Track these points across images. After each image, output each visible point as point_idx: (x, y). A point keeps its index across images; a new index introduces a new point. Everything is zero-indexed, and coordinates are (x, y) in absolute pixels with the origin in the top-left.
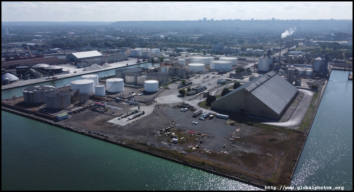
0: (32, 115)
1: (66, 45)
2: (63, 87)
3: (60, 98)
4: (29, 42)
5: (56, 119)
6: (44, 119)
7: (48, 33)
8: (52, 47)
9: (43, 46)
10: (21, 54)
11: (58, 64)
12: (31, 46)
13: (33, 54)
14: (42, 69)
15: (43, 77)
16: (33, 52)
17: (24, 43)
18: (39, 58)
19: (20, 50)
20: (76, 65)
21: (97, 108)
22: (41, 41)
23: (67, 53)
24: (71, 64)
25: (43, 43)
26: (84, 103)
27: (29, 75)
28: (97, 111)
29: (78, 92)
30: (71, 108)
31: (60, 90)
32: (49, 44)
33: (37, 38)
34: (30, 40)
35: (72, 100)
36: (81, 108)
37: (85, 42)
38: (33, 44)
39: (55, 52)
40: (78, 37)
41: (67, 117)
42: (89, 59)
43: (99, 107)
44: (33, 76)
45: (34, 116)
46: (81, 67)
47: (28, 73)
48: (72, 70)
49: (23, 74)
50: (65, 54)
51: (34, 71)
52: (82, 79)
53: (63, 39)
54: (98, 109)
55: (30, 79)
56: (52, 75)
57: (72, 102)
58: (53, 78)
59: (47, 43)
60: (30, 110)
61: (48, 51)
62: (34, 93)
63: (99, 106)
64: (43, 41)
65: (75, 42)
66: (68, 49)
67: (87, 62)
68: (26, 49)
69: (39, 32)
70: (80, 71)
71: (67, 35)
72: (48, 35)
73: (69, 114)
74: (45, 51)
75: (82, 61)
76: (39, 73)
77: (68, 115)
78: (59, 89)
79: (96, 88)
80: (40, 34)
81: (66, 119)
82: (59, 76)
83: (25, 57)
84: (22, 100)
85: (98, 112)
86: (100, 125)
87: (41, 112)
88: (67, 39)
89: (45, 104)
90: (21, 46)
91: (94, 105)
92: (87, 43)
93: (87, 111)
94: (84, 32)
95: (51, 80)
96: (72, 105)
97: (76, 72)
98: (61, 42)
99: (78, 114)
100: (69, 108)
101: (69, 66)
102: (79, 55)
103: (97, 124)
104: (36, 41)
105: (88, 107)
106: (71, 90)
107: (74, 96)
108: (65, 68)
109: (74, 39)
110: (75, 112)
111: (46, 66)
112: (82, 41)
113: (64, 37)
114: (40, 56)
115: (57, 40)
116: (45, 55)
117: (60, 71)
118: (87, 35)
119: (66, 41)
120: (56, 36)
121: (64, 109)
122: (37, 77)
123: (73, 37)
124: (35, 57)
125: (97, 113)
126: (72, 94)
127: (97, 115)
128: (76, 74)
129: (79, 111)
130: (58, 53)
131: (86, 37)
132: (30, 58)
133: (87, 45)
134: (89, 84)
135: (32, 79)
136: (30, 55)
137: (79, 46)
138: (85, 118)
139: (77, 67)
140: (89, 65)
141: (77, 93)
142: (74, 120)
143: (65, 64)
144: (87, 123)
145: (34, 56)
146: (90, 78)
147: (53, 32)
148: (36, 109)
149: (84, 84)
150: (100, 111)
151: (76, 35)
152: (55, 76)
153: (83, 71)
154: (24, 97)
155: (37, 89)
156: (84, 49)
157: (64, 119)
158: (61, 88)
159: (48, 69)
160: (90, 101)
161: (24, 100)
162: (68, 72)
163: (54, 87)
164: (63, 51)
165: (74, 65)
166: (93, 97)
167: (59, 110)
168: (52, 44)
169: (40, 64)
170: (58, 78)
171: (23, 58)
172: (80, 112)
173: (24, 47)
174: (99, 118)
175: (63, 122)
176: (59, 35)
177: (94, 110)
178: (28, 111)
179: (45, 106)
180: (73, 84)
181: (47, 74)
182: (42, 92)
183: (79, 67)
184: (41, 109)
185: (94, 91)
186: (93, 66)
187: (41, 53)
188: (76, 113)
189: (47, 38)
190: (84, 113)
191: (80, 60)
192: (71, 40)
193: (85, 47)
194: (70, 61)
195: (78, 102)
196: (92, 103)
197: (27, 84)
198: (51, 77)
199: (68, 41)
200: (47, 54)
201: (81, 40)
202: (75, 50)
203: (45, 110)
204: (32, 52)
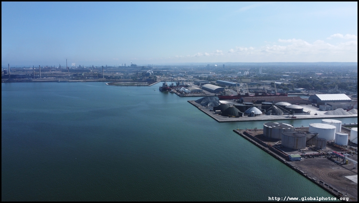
0: (267, 149)
1: (311, 86)
2: (300, 128)
3: (296, 138)
4: (277, 80)
5: (288, 158)
6: (277, 156)
7: (295, 73)
8: (297, 87)
9: (288, 85)
10: (268, 91)
11: (299, 104)
12: (277, 85)
13: (278, 92)
14: (284, 107)
15: (283, 114)
16: (279, 90)
17: (273, 82)
18: (283, 96)
19: (268, 88)
20: (318, 107)
21: (335, 157)
22: (287, 80)
23: (311, 94)
24: (313, 106)
25: (288, 82)
26: (321, 149)
27: (271, 111)
28: (333, 161)
29: (316, 135)
30: (305, 151)
31: (297, 130)
32: (295, 83)
33: (285, 77)
34: (277, 79)
35: (308, 142)
36: (316, 153)
37: (332, 84)
38: (280, 83)
39: (299, 92)
40: (325, 78)
41: (299, 159)
42: (334, 102)
43: (338, 158)
44: (275, 113)
45: (269, 150)
46: (324, 109)
47: (270, 109)
48: (312, 111)
49: (266, 110)
50: (308, 94)
51: (276, 108)
52: (323, 122)
53: (309, 80)
54: (335, 159)
55: (271, 115)
56: (292, 114)
57: (307, 145)
58: (293, 117)
59: (293, 83)
60: (267, 143)
61: (292, 90)
62: (273, 128)
63: (338, 156)
64: (289, 81)
65: (322, 83)
66: (313, 90)
67: (331, 106)
68: (273, 87)
69: (287, 72)
70: (321, 114)
71: (314, 76)
72: (295, 75)
73: (302, 156)
74: (290, 90)
75: (326, 104)
76: (281, 110)
77: (300, 158)
78: (296, 128)
79: (337, 135)
80: (288, 74)
81: (298, 160)
82: (298, 116)
83: (271, 94)
84: (262, 132)
85: (335, 162)
86: (335, 178)
87: (275, 148)
88: (313, 79)
89: (281, 141)
90: (269, 84)
91: (332, 154)
92: (334, 85)
93: (322, 158)
94: (334, 74)
95: (291, 118)
96: (307, 148)
97: (317, 115)
98: (306, 83)
99: (312, 159)
100: (303, 151)
101: (310, 107)
102: (323, 97)
103: (332, 175)
104: (283, 80)
105: (324, 154)
106: (308, 133)
107: (311, 139)
108: (306, 109)
109: (320, 80)
110: (308, 156)
111: (287, 104)
112: (330, 82)
113: (311, 77)
114: (284, 95)
115: (303, 80)
116: (289, 94)
117: (300, 111)
118: (336, 76)
119: (312, 82)
120: (302, 76)
121: (297, 150)
122: (278, 114)
123: (320, 78)
124: (280, 95)
125: (333, 163)
126: (309, 136)
127: (333, 166)
128: (316, 117)
129: (313, 156)
130: (302, 93)
131: (334, 78)
132: (275, 95)
133: (334, 87)
134: (330, 130)
135: (273, 115)
136: (276, 93)
137: (325, 88)
138: (319, 165)
139: (319, 109)
140: (333, 109)
141: (314, 137)
142: (307, 165)
143: (307, 104)
144: (320, 171)
145: (278, 94)
146: (331, 123)
147: (300, 72)
148: (272, 144)
149: (324, 129)
150: (338, 162)
151: (324, 76)
152: (295, 116)
153: (325, 114)
154: (264, 130)
155: (276, 125)
156: (330, 91)
157: (296, 161)
158: (298, 128)
159: (290, 107)
160: (328, 149)
161: (262, 133)
162: (308, 113)
163: (292, 126)
164: (307, 91)
165: (316, 107)
166: (332, 145)
167: (292, 150)
168: (297, 84)
169: (283, 102)
170: (297, 118)
171: (269, 95)
172: (314, 158)
173: (272, 85)
174: (335, 169)
175: (295, 163)
176: (305, 76)
177: (330, 159)
178: (265, 144)
179: (280, 143)
180: (312, 127)
181: (288, 112)
182: (280, 129)
183: (321, 110)
184: (276, 145)
185: (334, 138)
186: (337, 110)
187: (285, 92)
188: (310, 158)
189: (294, 78)
190: (319, 160)
191: (323, 103)
192: (318, 81)
193: (331, 89)
194: (313, 102)
195: (313, 146)
196: (329, 151)
197: (268, 119)
198: (291, 116)
199: (314, 81)
200: (291, 93)
201: (328, 82)
202: (320, 92)
203: (279, 147)
204: (277, 90)
